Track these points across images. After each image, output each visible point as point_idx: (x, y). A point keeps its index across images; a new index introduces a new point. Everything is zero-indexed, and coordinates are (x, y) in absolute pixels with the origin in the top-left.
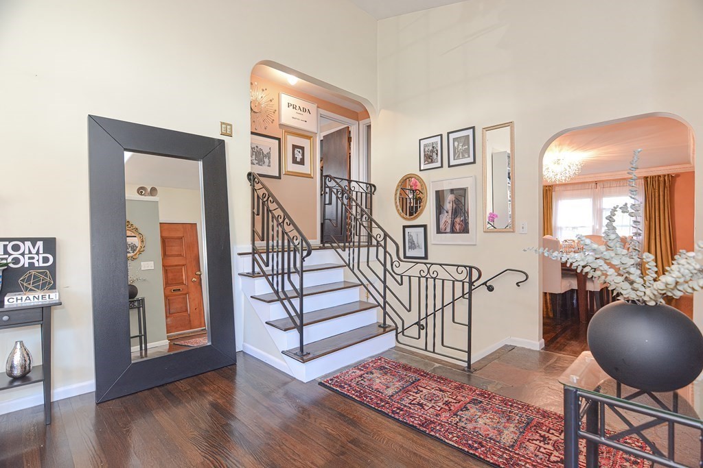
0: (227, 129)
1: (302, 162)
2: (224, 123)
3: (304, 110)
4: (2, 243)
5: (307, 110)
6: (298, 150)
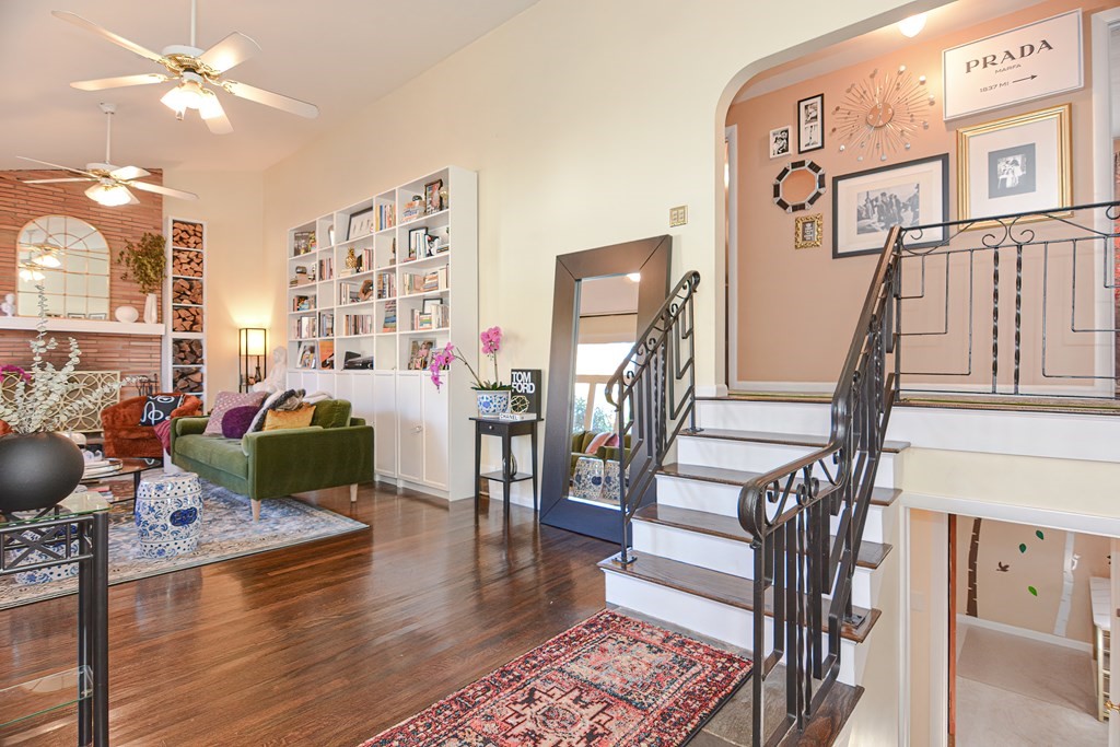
0: (678, 216)
1: (1026, 185)
2: (676, 209)
3: (1027, 50)
4: (514, 373)
5: (1037, 46)
6: (1011, 159)
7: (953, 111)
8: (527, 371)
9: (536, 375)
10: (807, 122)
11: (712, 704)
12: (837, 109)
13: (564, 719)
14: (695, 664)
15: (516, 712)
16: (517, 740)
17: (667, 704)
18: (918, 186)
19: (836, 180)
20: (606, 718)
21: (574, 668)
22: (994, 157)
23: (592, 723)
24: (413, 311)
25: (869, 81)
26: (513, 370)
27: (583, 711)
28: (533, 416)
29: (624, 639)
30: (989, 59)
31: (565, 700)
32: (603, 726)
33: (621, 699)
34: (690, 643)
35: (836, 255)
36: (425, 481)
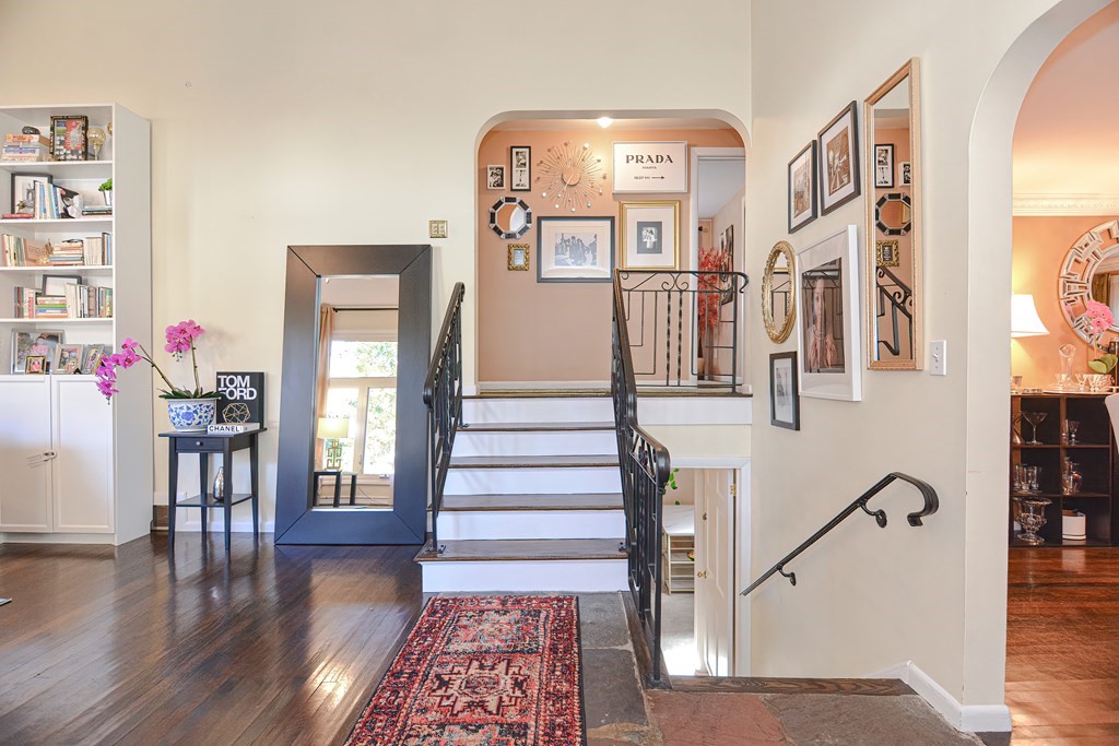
0: (438, 229)
1: (657, 248)
2: (435, 222)
3: (660, 159)
4: (222, 377)
5: (665, 158)
6: (649, 229)
7: (619, 187)
8: (243, 375)
9: (258, 380)
10: (518, 166)
11: (575, 631)
12: (541, 162)
13: (486, 684)
14: (540, 612)
15: (442, 696)
16: (465, 713)
17: (548, 643)
18: (596, 236)
19: (540, 219)
20: (516, 670)
21: (452, 648)
22: (641, 225)
23: (510, 676)
24: (19, 291)
25: (564, 148)
26: (218, 374)
27: (496, 672)
28: (255, 426)
29: (471, 613)
30: (640, 158)
31: (471, 671)
32: (519, 674)
33: (513, 652)
34: (523, 600)
35: (540, 280)
36: (62, 526)
